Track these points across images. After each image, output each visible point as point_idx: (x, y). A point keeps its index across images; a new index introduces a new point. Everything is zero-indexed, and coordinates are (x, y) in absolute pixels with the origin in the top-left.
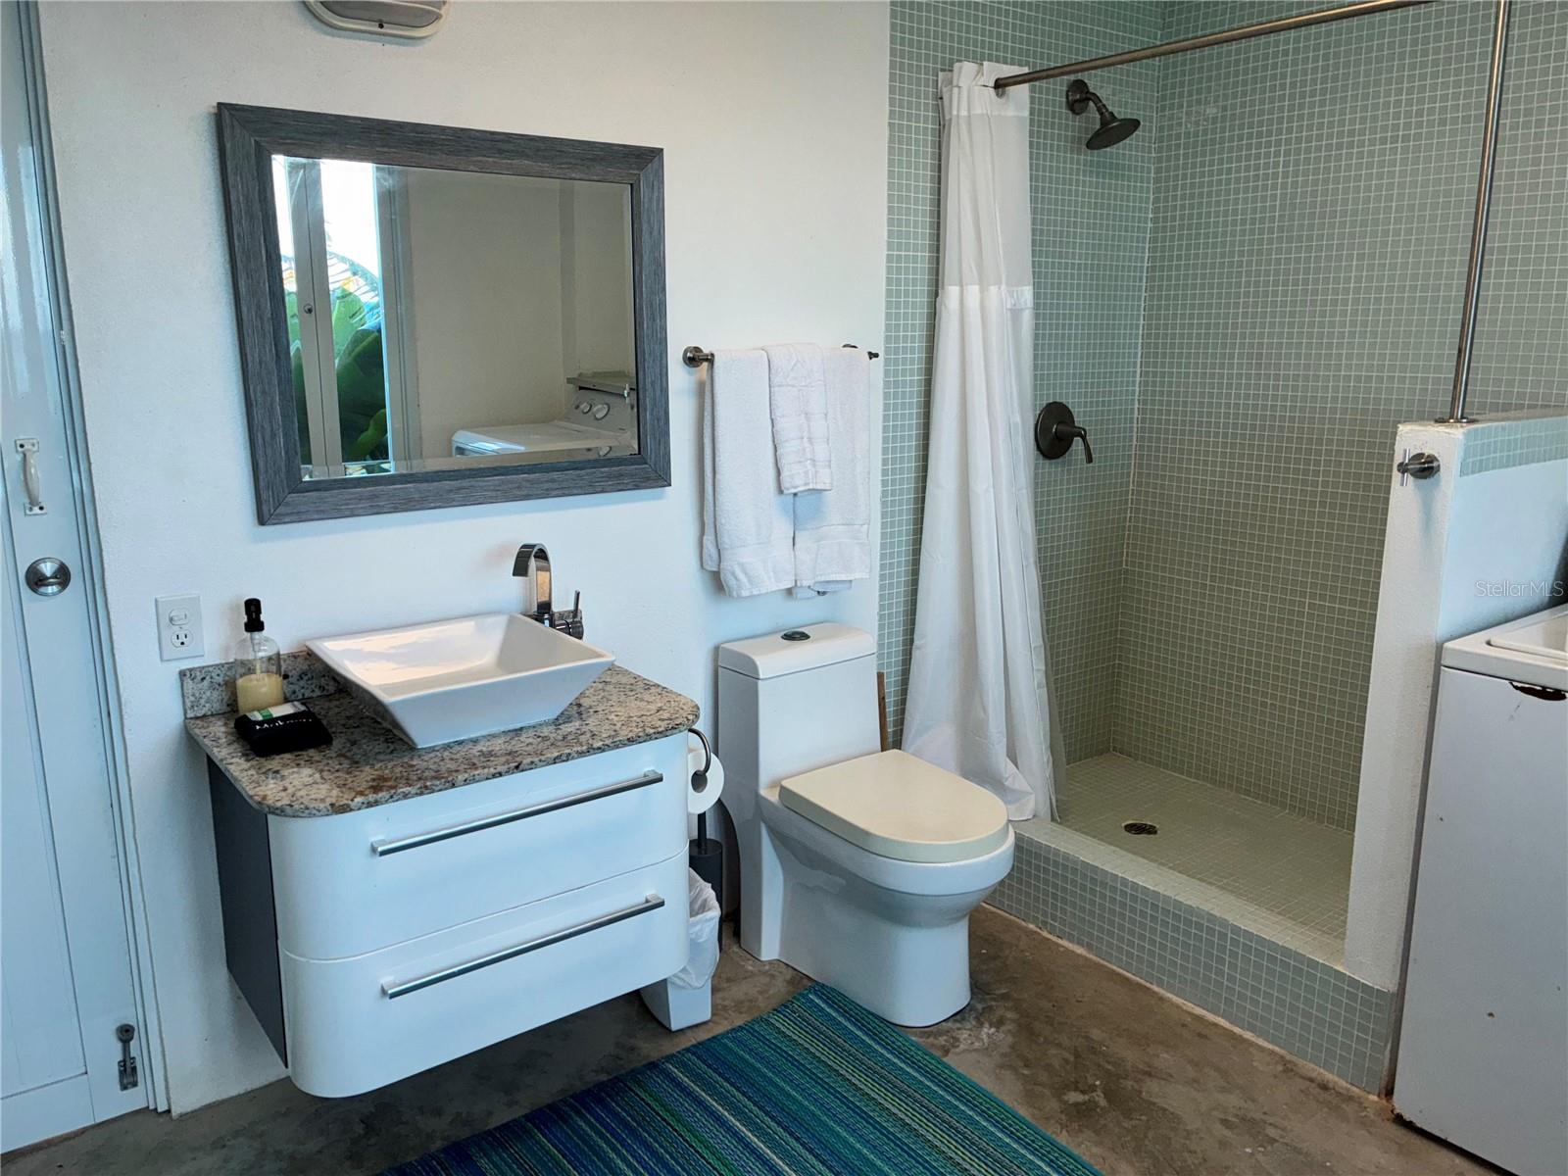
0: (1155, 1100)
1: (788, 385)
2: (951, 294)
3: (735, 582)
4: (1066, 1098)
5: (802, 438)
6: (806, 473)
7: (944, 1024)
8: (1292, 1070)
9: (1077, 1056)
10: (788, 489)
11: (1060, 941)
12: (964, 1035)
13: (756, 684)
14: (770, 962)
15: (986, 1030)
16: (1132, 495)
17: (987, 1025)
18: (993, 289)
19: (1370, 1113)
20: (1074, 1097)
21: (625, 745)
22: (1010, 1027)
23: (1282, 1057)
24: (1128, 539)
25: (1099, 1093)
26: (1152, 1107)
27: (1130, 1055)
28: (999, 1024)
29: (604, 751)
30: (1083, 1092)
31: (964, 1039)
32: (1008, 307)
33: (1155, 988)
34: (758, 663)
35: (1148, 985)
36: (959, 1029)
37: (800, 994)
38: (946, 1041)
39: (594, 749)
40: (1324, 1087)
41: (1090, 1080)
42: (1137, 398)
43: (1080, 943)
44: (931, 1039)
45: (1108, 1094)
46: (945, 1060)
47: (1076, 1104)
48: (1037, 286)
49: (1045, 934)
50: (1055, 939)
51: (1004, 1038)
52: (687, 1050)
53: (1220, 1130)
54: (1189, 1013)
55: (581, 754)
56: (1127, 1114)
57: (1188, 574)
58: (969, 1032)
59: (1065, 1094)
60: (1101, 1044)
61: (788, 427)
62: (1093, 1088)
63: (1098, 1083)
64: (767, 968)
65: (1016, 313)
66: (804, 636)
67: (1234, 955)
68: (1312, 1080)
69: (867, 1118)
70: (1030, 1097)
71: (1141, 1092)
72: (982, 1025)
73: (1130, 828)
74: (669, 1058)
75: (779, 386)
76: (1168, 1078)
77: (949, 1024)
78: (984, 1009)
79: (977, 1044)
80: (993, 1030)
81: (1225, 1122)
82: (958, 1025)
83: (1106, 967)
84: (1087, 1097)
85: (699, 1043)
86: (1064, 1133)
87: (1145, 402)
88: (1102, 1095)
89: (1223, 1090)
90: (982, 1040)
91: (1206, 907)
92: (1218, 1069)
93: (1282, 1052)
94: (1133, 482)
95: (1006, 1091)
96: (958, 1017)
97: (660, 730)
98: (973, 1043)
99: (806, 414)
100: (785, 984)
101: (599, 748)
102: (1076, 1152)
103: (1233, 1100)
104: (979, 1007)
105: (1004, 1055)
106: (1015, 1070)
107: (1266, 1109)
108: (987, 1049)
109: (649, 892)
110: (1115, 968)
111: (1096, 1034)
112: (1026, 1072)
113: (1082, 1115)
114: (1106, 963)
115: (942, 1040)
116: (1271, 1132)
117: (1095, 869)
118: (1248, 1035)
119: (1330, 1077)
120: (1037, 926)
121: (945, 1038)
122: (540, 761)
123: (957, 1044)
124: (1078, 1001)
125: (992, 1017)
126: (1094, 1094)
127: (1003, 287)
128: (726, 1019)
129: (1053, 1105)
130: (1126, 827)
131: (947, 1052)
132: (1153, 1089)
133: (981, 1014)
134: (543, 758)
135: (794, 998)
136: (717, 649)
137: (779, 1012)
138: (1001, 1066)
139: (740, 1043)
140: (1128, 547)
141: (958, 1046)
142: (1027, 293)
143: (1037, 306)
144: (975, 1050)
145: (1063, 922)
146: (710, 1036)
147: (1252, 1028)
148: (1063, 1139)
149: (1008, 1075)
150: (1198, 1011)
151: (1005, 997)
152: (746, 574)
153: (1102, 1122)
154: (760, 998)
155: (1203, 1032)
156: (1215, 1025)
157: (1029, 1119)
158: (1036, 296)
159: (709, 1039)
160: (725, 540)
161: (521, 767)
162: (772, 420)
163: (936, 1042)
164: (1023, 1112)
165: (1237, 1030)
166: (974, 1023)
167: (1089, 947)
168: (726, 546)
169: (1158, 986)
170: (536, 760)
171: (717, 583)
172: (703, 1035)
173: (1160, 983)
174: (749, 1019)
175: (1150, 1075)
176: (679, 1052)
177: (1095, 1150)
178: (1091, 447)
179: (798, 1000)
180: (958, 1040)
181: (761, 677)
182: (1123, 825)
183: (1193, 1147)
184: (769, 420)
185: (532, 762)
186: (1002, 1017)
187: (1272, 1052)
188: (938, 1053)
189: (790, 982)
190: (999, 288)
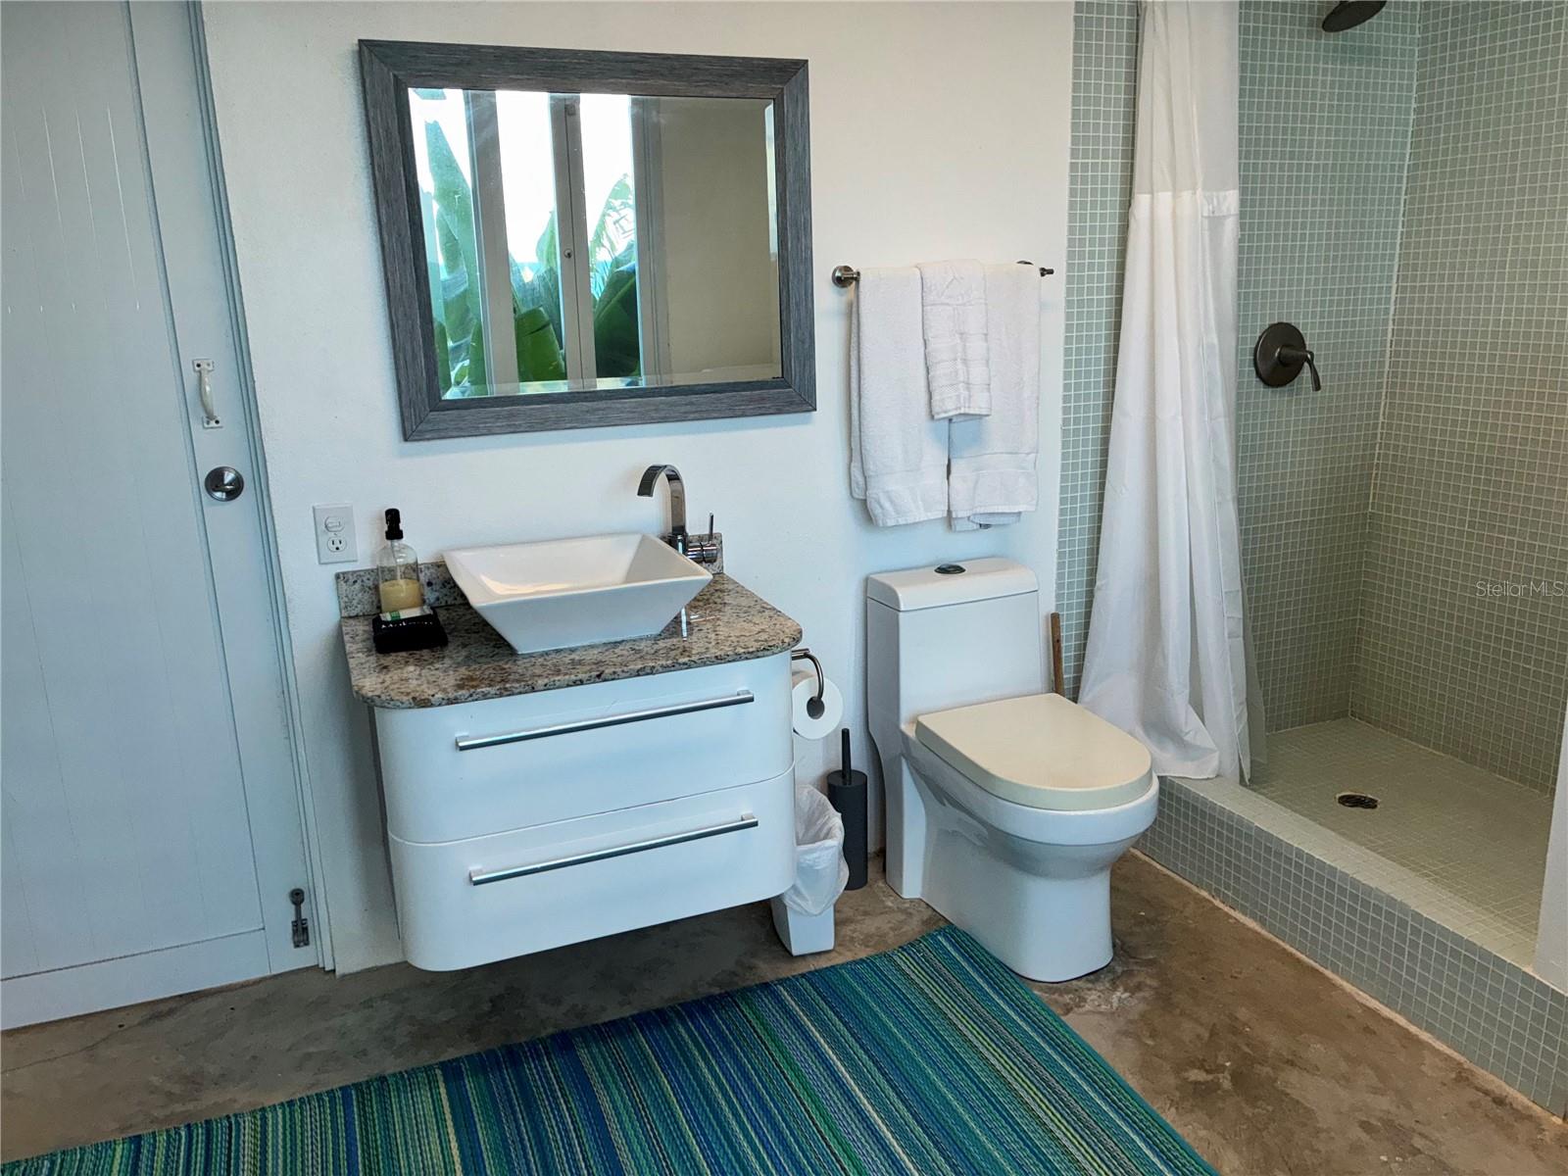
0: (1289, 1091)
1: (942, 304)
2: (1142, 201)
3: (880, 511)
4: (1186, 1075)
5: (955, 360)
6: (958, 396)
7: (1074, 982)
8: (1467, 1079)
9: (1213, 1033)
10: (938, 414)
11: (1232, 912)
12: (1092, 996)
13: (898, 616)
14: (912, 901)
15: (1118, 994)
16: (1382, 428)
17: (1121, 989)
18: (1186, 195)
20: (1196, 1075)
21: (713, 663)
22: (1147, 994)
23: (1459, 1064)
24: (1376, 479)
25: (1226, 1074)
26: (1284, 1097)
27: (1275, 1040)
28: (1134, 990)
29: (689, 667)
30: (1208, 1072)
31: (1093, 1000)
32: (1206, 214)
33: (1328, 973)
34: (900, 595)
35: (1321, 969)
36: (1089, 989)
37: (929, 935)
38: (1070, 999)
39: (680, 664)
40: (1500, 1102)
41: (1220, 1060)
42: (1391, 317)
43: (1254, 917)
44: (1056, 996)
45: (1237, 1078)
46: (1063, 1018)
47: (1196, 1083)
48: (1243, 191)
49: (1217, 903)
50: (1226, 909)
51: (1137, 1005)
52: (803, 976)
53: (1358, 1133)
54: (1362, 1005)
55: (666, 669)
56: (1253, 1101)
57: (1443, 519)
58: (1099, 994)
59: (1186, 1070)
60: (1245, 1024)
61: (941, 346)
62: (1221, 1068)
63: (1228, 1064)
64: (907, 905)
65: (1215, 222)
66: (959, 570)
67: (1414, 945)
68: (1486, 1093)
69: (962, 1065)
70: (1145, 1068)
71: (1275, 1080)
72: (1115, 989)
73: (1346, 800)
74: (781, 982)
75: (933, 305)
76: (1313, 1070)
77: (1080, 983)
78: (1123, 972)
79: (1103, 1007)
80: (1127, 995)
81: (1366, 1126)
82: (1090, 985)
83: (1277, 944)
84: (1210, 1077)
85: (816, 971)
86: (1173, 1110)
87: (1401, 322)
88: (1229, 1077)
89: (1375, 1091)
90: (1111, 1003)
91: (1387, 889)
92: (1376, 1068)
93: (1462, 1059)
94: (1384, 414)
95: (1122, 1061)
96: (1092, 977)
97: (751, 650)
98: (1099, 1005)
99: (962, 334)
100: (920, 923)
101: (685, 664)
102: (1179, 1131)
103: (1384, 1103)
104: (1119, 970)
105: (1131, 1022)
106: (1138, 1038)
107: (1419, 1118)
108: (1113, 1013)
109: (743, 811)
110: (1287, 947)
111: (1243, 1013)
112: (1150, 1042)
113: (1201, 1095)
114: (1277, 941)
115: (1067, 998)
116: (1418, 1142)
117: (1269, 837)
118: (1425, 1036)
119: (1512, 1093)
120: (1210, 894)
121: (1071, 996)
122: (623, 671)
123: (1082, 1004)
124: (1232, 977)
125: (1129, 981)
126: (1220, 1075)
127: (1199, 191)
128: (850, 950)
129: (1172, 1080)
130: (1341, 798)
131: (1068, 1010)
132: (1294, 1082)
133: (1118, 977)
134: (625, 669)
135: (923, 937)
136: (867, 580)
137: (905, 950)
138: (1126, 1033)
139: (856, 975)
140: (1375, 488)
141: (1084, 1006)
142: (1231, 200)
143: (1242, 215)
144: (1100, 1013)
145: (1236, 892)
146: (829, 964)
147: (1430, 1029)
148: (1169, 1117)
149: (1129, 1042)
150: (1374, 1004)
151: (1151, 963)
152: (892, 502)
153: (1220, 1105)
154: (892, 934)
155: (1371, 1025)
156: (1390, 1021)
157: (1138, 1091)
158: (1243, 203)
159: (827, 968)
160: (871, 466)
161: (603, 676)
162: (925, 341)
163: (1060, 999)
164: (1132, 1082)
165: (1413, 1029)
166: (1108, 985)
167: (1262, 922)
168: (871, 474)
169: (1333, 972)
170: (619, 670)
171: (866, 513)
172: (823, 963)
173: (1335, 971)
174: (873, 954)
175: (1292, 1063)
176: (793, 977)
177: (1203, 1133)
178: (1320, 374)
179: (926, 940)
180: (1085, 1000)
181: (902, 608)
182: (1338, 796)
183: (1321, 1147)
184: (922, 341)
185: (614, 673)
186: (1140, 984)
187: (1448, 1058)
188: (1058, 1012)
189: (926, 923)
190: (1195, 193)
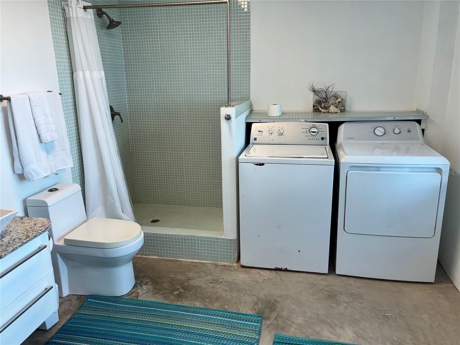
0: (193, 285)
1: (38, 106)
4: (174, 294)
5: (47, 123)
7: (132, 290)
8: (217, 265)
9: (171, 283)
10: (45, 141)
11: (149, 257)
12: (139, 291)
14: (67, 296)
15: (144, 287)
17: (143, 285)
18: (95, 72)
19: (236, 267)
20: (176, 293)
21: (33, 239)
22: (150, 283)
23: (214, 263)
24: (131, 143)
26: (194, 287)
27: (182, 277)
28: (146, 284)
29: (27, 243)
30: (177, 291)
31: (140, 291)
32: (99, 78)
33: (178, 259)
36: (137, 290)
37: (85, 301)
38: (135, 294)
39: (24, 243)
40: (225, 266)
41: (177, 287)
43: (155, 255)
44: (131, 296)
46: (138, 299)
49: (144, 256)
50: (147, 257)
51: (150, 287)
52: (57, 333)
53: (211, 285)
54: (190, 262)
55: (20, 246)
56: (190, 291)
58: (140, 289)
60: (174, 278)
61: (40, 120)
62: (179, 289)
63: (179, 287)
64: (67, 298)
65: (101, 79)
66: (56, 189)
67: (198, 243)
68: (222, 266)
69: (127, 324)
70: (165, 298)
71: (190, 285)
73: (152, 222)
74: (52, 338)
75: (35, 106)
76: (193, 279)
77: (134, 290)
79: (144, 291)
80: (146, 286)
81: (211, 283)
83: (164, 259)
84: (178, 291)
85: (60, 329)
86: (179, 302)
87: (130, 103)
88: (182, 289)
89: (206, 276)
90: (145, 290)
91: (189, 234)
92: (202, 272)
95: (159, 299)
96: (135, 287)
97: (43, 230)
98: (143, 292)
99: (46, 115)
100: (76, 301)
102: (184, 305)
103: (209, 277)
105: (152, 291)
106: (158, 293)
107: (217, 276)
108: (147, 291)
109: (46, 285)
110: (166, 258)
111: (172, 276)
112: (161, 292)
113: (180, 296)
115: (134, 295)
116: (220, 280)
117: (157, 234)
118: (204, 261)
119: (225, 263)
120: (141, 255)
121: (134, 294)
122: (8, 253)
124: (162, 270)
125: (143, 283)
126: (180, 290)
127: (97, 71)
128: (63, 319)
129: (172, 297)
131: (137, 297)
132: (192, 282)
133: (140, 283)
134: (8, 251)
135: (83, 303)
137: (80, 309)
138: (154, 294)
139: (71, 323)
141: (140, 294)
142: (103, 73)
144: (145, 293)
145: (149, 251)
146: (61, 326)
147: (205, 259)
148: (179, 304)
149: (157, 295)
151: (144, 276)
152: (35, 172)
153: (185, 295)
154: (71, 308)
155: (195, 265)
156: (196, 262)
157: (168, 303)
161: (2, 257)
164: (166, 302)
165: (201, 261)
166: (140, 286)
167: (158, 256)
168: (25, 164)
170: (6, 253)
172: (59, 327)
173: (180, 258)
174: (71, 315)
175: (189, 280)
176: (54, 335)
177: (188, 302)
179: (85, 303)
180: (139, 293)
181: (49, 206)
182: (150, 221)
183: (208, 291)
184: (33, 118)
186: (146, 282)
187: (211, 263)
189: (78, 299)
